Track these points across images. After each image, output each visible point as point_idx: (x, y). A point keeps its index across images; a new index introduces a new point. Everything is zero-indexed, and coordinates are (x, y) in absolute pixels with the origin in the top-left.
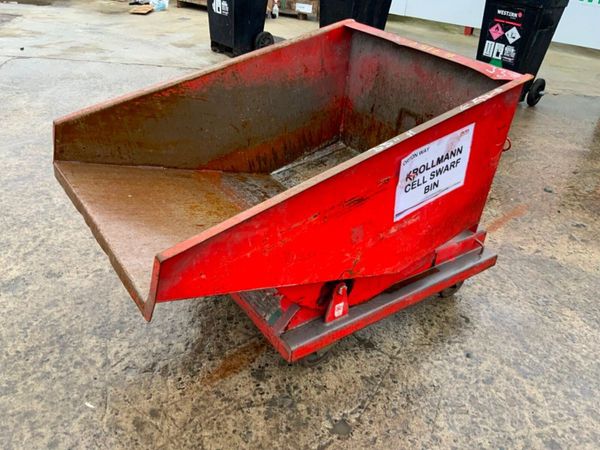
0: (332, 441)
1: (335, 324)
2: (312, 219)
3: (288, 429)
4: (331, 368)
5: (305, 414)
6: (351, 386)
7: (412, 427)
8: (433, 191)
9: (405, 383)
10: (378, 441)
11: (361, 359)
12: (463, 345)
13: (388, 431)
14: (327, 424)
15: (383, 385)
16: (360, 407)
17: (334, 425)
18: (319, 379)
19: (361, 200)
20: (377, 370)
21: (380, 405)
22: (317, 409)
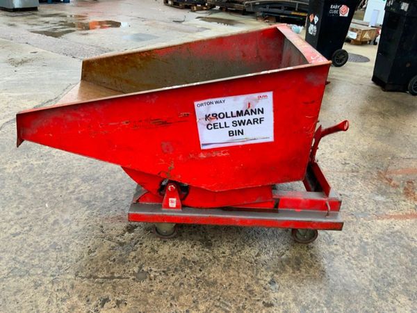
0: (128, 278)
1: (168, 212)
2: (124, 123)
3: (114, 260)
4: (171, 244)
5: (130, 258)
6: (171, 258)
7: (181, 298)
8: (238, 137)
9: (206, 274)
10: (153, 293)
11: (195, 248)
12: (275, 275)
13: (164, 292)
14: (136, 269)
15: (191, 268)
16: (164, 271)
17: (139, 272)
18: (158, 246)
19: (164, 123)
20: (198, 259)
21: (177, 276)
22: (139, 260)
